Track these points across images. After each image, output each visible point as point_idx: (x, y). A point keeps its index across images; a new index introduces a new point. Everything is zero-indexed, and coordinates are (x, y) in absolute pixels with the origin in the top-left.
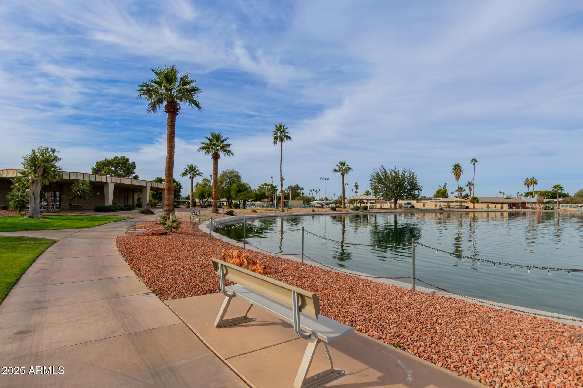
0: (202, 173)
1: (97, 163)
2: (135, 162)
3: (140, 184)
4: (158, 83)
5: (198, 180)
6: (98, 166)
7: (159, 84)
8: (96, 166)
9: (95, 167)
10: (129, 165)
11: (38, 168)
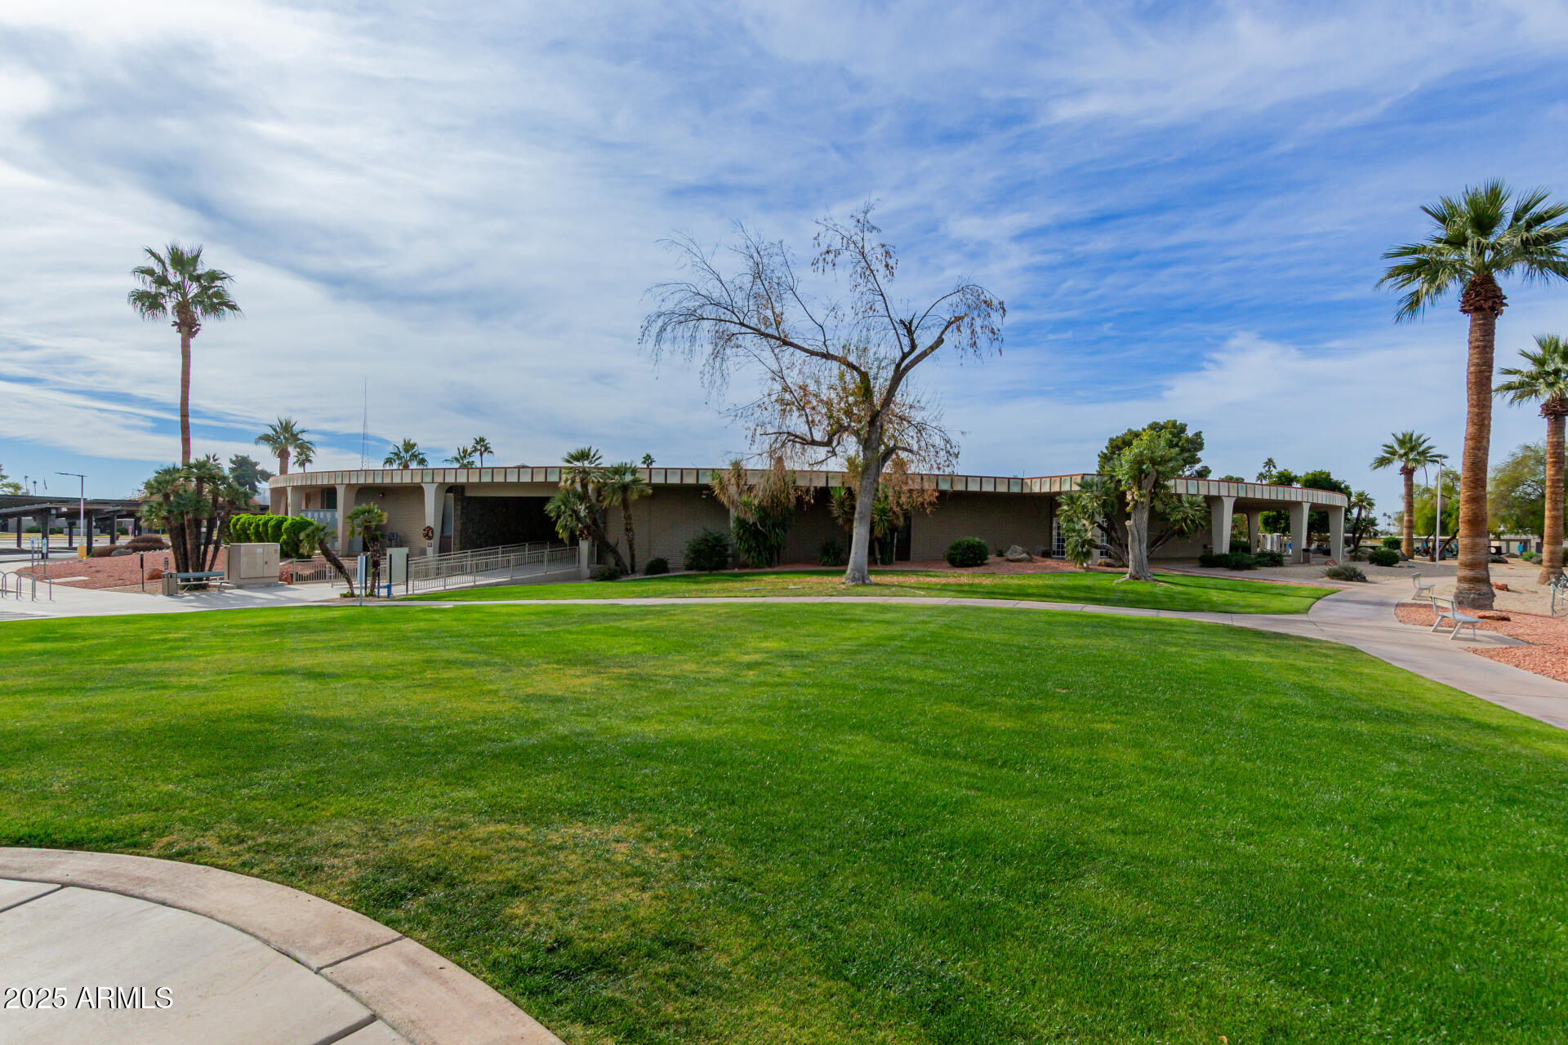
0: (1445, 457)
1: (1111, 440)
2: (1200, 432)
3: (1250, 495)
4: (1453, 240)
5: (1427, 477)
6: (1112, 448)
7: (1458, 242)
8: (1107, 448)
9: (1105, 451)
10: (1188, 440)
11: (1146, 477)
